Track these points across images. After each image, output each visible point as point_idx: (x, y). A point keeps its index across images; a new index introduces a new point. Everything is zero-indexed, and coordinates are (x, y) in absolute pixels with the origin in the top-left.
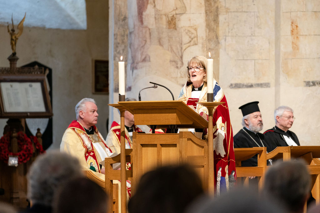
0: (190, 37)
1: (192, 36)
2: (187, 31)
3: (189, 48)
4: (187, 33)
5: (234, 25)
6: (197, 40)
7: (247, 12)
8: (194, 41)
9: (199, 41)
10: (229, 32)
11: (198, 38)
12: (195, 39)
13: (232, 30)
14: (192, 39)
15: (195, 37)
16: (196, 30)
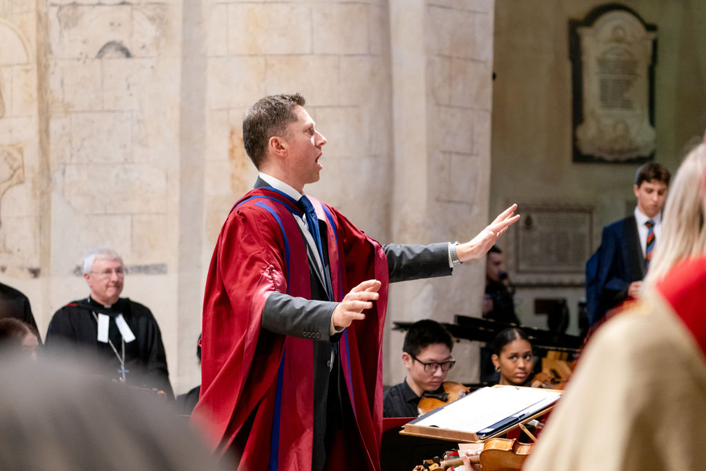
0: (11, 167)
1: (15, 165)
2: (5, 154)
3: (9, 191)
4: (6, 159)
5: (83, 139)
6: (24, 172)
7: (114, 111)
8: (19, 176)
9: (26, 175)
10: (72, 155)
11: (26, 169)
12: (20, 171)
13: (79, 150)
14: (15, 171)
15: (19, 168)
16: (21, 151)
